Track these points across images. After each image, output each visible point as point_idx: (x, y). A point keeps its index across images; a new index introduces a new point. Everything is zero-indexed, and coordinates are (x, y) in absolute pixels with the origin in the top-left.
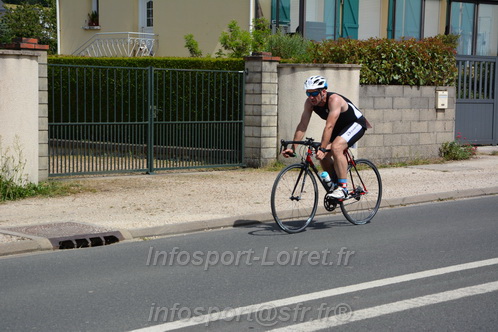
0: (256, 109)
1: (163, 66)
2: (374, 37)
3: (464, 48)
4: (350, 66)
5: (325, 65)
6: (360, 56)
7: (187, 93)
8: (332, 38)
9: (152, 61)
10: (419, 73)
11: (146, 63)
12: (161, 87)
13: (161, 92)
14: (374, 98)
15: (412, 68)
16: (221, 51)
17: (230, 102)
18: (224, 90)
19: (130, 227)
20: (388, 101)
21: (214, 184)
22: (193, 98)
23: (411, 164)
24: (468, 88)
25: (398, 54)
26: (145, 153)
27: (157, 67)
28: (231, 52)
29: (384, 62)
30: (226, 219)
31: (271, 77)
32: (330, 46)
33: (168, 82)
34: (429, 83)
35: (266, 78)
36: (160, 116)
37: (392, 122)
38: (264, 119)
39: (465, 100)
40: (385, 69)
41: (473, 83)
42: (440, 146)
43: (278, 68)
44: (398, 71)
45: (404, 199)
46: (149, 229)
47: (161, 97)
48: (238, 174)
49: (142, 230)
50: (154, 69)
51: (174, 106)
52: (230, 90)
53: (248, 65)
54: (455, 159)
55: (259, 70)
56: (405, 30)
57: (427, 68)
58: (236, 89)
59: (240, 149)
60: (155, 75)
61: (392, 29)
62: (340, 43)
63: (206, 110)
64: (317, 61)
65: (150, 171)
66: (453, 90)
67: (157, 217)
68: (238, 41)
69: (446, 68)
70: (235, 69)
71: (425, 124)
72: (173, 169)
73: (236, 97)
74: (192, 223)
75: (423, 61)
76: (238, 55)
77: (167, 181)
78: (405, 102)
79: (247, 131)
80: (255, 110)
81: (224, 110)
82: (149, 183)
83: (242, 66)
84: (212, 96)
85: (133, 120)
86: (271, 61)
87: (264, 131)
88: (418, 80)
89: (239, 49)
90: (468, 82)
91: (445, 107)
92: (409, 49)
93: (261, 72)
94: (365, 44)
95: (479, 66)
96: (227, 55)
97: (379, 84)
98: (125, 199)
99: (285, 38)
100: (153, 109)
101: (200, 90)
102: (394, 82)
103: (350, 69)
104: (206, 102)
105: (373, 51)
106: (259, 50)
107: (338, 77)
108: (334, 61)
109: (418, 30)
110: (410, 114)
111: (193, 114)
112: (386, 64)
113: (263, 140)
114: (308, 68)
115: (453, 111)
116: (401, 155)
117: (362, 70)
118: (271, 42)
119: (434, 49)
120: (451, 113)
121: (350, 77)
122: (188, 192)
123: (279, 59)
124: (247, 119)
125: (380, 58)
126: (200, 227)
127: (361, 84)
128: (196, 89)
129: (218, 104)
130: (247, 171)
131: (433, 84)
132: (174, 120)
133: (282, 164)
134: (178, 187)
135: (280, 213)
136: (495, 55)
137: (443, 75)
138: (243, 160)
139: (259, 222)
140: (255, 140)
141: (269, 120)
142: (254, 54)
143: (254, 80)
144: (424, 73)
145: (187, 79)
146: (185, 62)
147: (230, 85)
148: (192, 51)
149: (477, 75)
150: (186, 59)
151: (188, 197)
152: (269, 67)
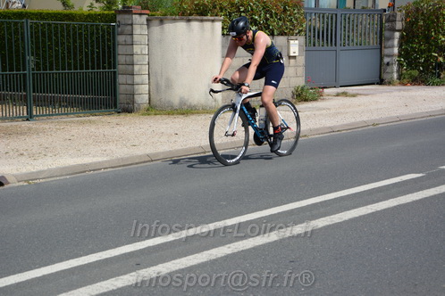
0: (128, 58)
1: (37, 19)
4: (212, 18)
5: (190, 17)
6: (221, 9)
7: (63, 44)
9: (26, 13)
10: (274, 24)
11: (20, 15)
12: (37, 38)
13: (37, 43)
15: (267, 19)
16: (92, 4)
17: (104, 52)
18: (98, 42)
19: (15, 172)
21: (92, 129)
22: (69, 48)
24: (314, 37)
25: (254, 7)
26: (24, 101)
27: (32, 19)
28: (102, 5)
29: (243, 14)
30: (106, 161)
31: (142, 29)
33: (43, 34)
34: (282, 34)
35: (137, 30)
36: (37, 65)
38: (136, 68)
39: (312, 48)
41: (319, 32)
42: (293, 89)
43: (147, 20)
44: (255, 22)
46: (33, 173)
47: (38, 48)
48: (114, 119)
49: (26, 174)
50: (29, 21)
51: (51, 56)
52: (103, 41)
53: (119, 18)
54: (306, 100)
55: (130, 22)
57: (280, 19)
58: (109, 40)
59: (115, 95)
60: (31, 27)
63: (81, 60)
64: (183, 14)
65: (30, 117)
66: (302, 39)
67: (40, 161)
69: (296, 20)
70: (107, 22)
72: (52, 115)
73: (109, 48)
74: (74, 166)
75: (276, 14)
76: (109, 9)
77: (47, 127)
79: (121, 79)
80: (128, 60)
81: (99, 59)
82: (30, 129)
83: (113, 19)
84: (87, 47)
85: (11, 70)
86: (140, 14)
87: (137, 79)
88: (273, 31)
89: (109, 3)
90: (314, 32)
91: (297, 54)
92: (264, 3)
93: (132, 25)
95: (323, 17)
96: (98, 8)
98: (8, 145)
100: (30, 59)
101: (75, 41)
103: (213, 21)
104: (81, 52)
105: (232, 5)
106: (129, 4)
107: (202, 28)
108: (198, 14)
111: (69, 64)
113: (136, 87)
114: (175, 20)
115: (303, 57)
117: (223, 22)
119: (285, 3)
120: (301, 60)
121: (213, 29)
122: (67, 137)
123: (147, 12)
124: (120, 68)
125: (239, 11)
126: (82, 170)
127: (223, 34)
128: (71, 41)
129: (92, 54)
130: (122, 115)
131: (286, 34)
132: (51, 69)
133: (153, 109)
134: (59, 132)
135: (155, 155)
136: (335, 7)
137: (293, 26)
138: (118, 106)
139: (137, 163)
140: (128, 87)
141: (141, 69)
142: (124, 7)
143: (126, 32)
144: (278, 24)
145: (62, 31)
146: (59, 14)
147: (103, 36)
148: (64, 4)
149: (322, 25)
150: (60, 11)
151: (69, 142)
152: (139, 20)
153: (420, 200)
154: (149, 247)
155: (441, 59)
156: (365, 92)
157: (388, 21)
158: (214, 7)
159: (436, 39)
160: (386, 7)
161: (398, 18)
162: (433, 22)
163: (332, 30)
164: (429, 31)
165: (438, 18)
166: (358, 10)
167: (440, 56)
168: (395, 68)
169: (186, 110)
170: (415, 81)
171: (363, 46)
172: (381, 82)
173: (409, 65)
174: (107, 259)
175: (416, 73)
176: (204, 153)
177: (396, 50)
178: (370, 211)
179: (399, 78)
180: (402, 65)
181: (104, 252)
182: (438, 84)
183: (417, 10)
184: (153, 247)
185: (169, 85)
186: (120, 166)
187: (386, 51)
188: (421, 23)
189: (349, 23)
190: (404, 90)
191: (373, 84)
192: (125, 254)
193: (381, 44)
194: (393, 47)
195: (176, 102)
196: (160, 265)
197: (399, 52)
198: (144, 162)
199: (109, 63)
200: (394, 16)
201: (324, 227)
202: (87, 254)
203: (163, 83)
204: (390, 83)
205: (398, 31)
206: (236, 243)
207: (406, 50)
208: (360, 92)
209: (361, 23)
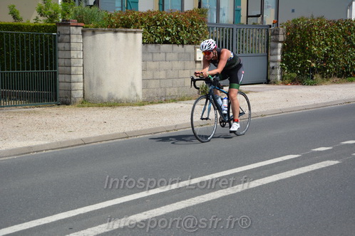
0: (66, 61)
2: (151, 10)
3: (211, 18)
4: (135, 30)
5: (117, 29)
6: (142, 23)
7: (13, 49)
8: (120, 9)
10: (183, 35)
14: (152, 53)
15: (178, 32)
16: (37, 18)
17: (46, 56)
18: (42, 48)
20: (162, 55)
21: (37, 118)
22: (18, 53)
23: (179, 100)
25: (168, 22)
28: (46, 18)
29: (159, 27)
30: (47, 144)
31: (78, 38)
32: (120, 16)
34: (190, 43)
35: (74, 39)
37: (166, 70)
38: (73, 69)
40: (160, 33)
41: (219, 42)
43: (82, 31)
44: (169, 34)
45: (176, 126)
48: (54, 110)
51: (2, 59)
52: (46, 47)
53: (59, 29)
55: (68, 33)
56: (171, 4)
57: (188, 32)
58: (51, 47)
59: (56, 91)
61: (162, 4)
62: (127, 13)
63: (28, 62)
64: (111, 27)
68: (50, 10)
69: (201, 32)
70: (49, 32)
71: (188, 71)
72: (3, 107)
73: (51, 52)
74: (21, 148)
76: (51, 21)
78: (174, 56)
79: (60, 78)
81: (42, 62)
83: (54, 30)
84: (32, 52)
86: (77, 26)
87: (74, 78)
88: (183, 41)
89: (51, 17)
91: (201, 59)
92: (176, 18)
93: (70, 34)
94: (145, 15)
95: (223, 30)
96: (42, 21)
97: (156, 43)
99: (87, 9)
101: (23, 47)
102: (166, 42)
103: (135, 32)
104: (28, 56)
105: (151, 20)
106: (68, 18)
107: (127, 38)
108: (123, 27)
109: (180, 5)
110: (178, 65)
111: (18, 66)
112: (160, 29)
113: (73, 84)
114: (104, 31)
116: (172, 94)
117: (144, 33)
118: (76, 12)
119: (192, 19)
121: (135, 39)
122: (16, 124)
123: (82, 24)
124: (60, 69)
125: (156, 24)
126: (29, 150)
127: (143, 43)
128: (20, 46)
129: (37, 58)
130: (61, 107)
131: (193, 43)
132: (3, 70)
133: (86, 102)
134: (9, 120)
135: (88, 139)
136: (232, 23)
137: (199, 37)
138: (58, 99)
139: (72, 146)
140: (67, 84)
141: (77, 70)
142: (63, 21)
143: (64, 40)
144: (187, 35)
145: (12, 39)
146: (10, 25)
147: (46, 44)
148: (15, 17)
149: (221, 37)
150: (11, 23)
151: (17, 128)
152: (76, 31)
153: (297, 176)
154: (80, 215)
155: (314, 65)
156: (255, 90)
157: (273, 34)
158: (136, 21)
159: (310, 50)
160: (271, 24)
161: (281, 32)
162: (308, 36)
163: (229, 41)
164: (304, 42)
165: (311, 33)
166: (250, 26)
167: (313, 62)
168: (279, 71)
169: (113, 103)
170: (294, 82)
171: (254, 54)
172: (268, 82)
173: (289, 69)
174: (45, 225)
175: (294, 75)
176: (128, 137)
177: (279, 57)
178: (258, 185)
179: (282, 79)
180: (284, 69)
181: (43, 219)
182: (311, 84)
183: (295, 26)
184: (84, 214)
185: (99, 83)
186: (58, 148)
187: (271, 58)
188: (298, 36)
189: (243, 35)
190: (286, 89)
191: (262, 83)
192: (60, 220)
193: (267, 52)
194: (277, 54)
195: (105, 96)
196: (89, 229)
197: (282, 59)
198: (78, 145)
199: (51, 65)
200: (278, 31)
201: (222, 197)
202: (29, 221)
203: (95, 82)
204: (274, 83)
205: (280, 42)
206: (151, 211)
207: (287, 57)
208: (251, 90)
209: (252, 35)
